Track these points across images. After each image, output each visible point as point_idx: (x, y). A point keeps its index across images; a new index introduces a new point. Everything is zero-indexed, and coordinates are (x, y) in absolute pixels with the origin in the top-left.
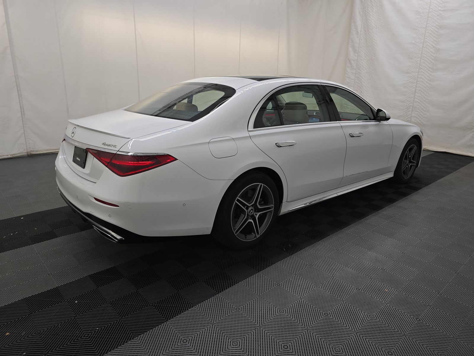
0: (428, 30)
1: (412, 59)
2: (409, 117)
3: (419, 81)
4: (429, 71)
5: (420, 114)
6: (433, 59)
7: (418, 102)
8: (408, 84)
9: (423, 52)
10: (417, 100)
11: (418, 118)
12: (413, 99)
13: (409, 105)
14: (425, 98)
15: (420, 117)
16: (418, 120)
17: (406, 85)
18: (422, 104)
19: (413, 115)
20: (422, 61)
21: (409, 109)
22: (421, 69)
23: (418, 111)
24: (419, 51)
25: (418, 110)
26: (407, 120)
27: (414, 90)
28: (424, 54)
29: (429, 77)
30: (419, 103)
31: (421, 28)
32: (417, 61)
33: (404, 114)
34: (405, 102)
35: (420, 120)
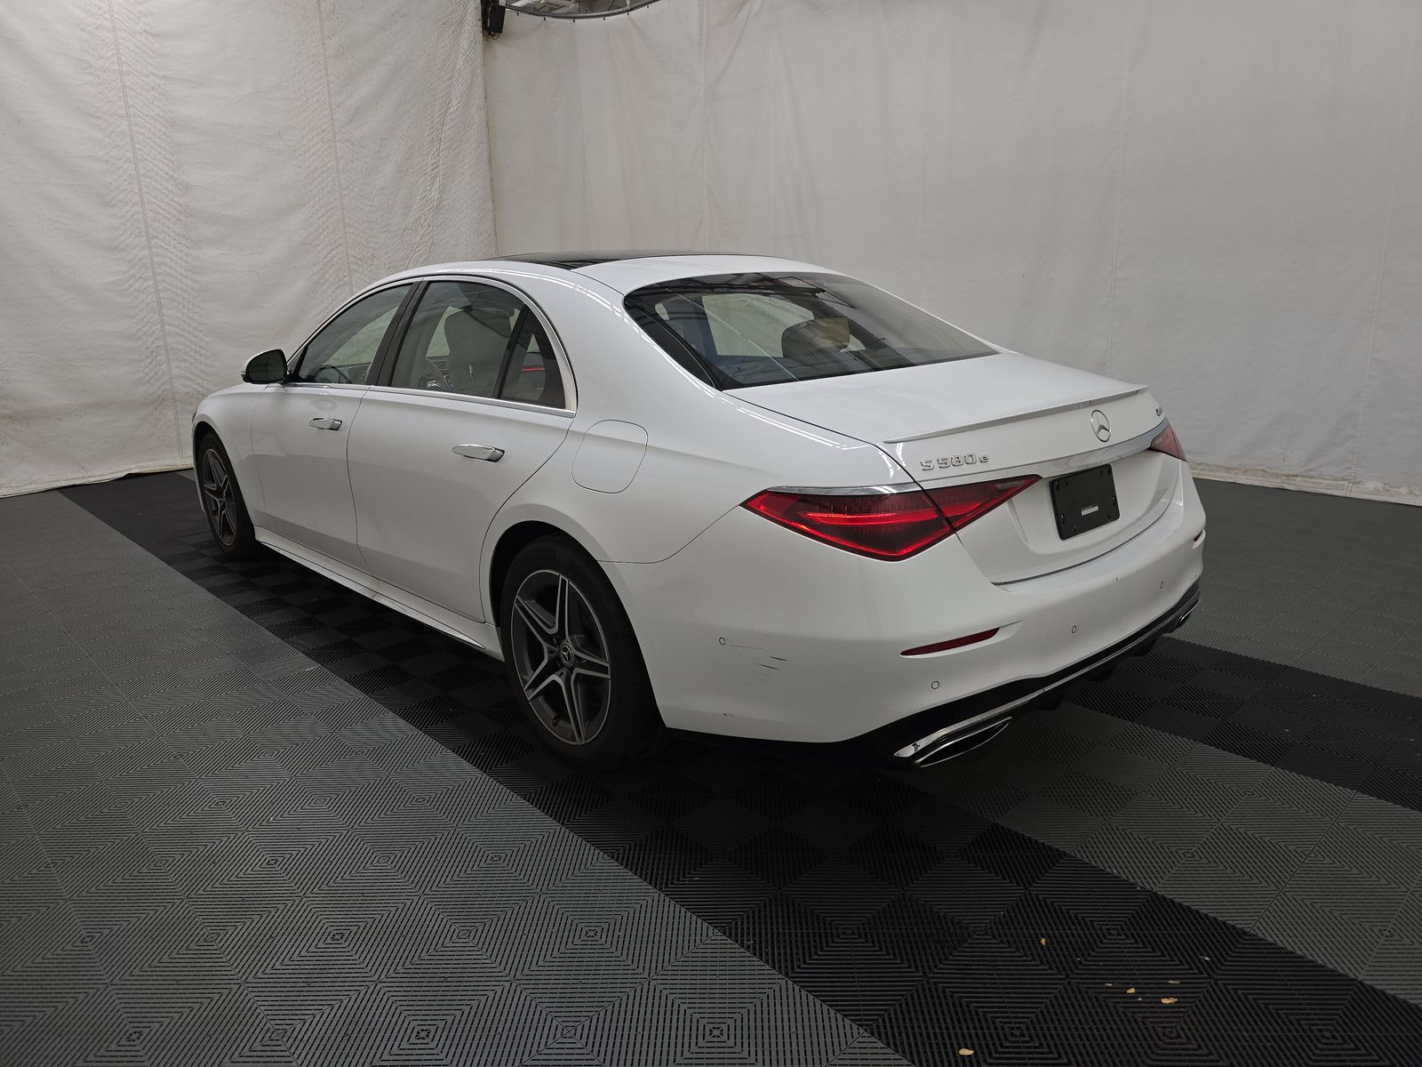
0: (137, 125)
1: (114, 206)
2: (164, 380)
3: (160, 274)
4: (179, 243)
5: (196, 367)
6: (181, 212)
7: (176, 333)
8: (131, 283)
9: (145, 189)
10: (172, 328)
11: (193, 377)
12: (158, 326)
13: (154, 346)
14: (193, 320)
15: (196, 375)
16: (195, 386)
17: (125, 288)
18: (193, 339)
19: (175, 372)
20: (150, 214)
21: (158, 358)
22: (156, 237)
23: (185, 361)
24: (130, 183)
25: (187, 358)
26: (162, 389)
27: (154, 299)
28: (149, 193)
29: (186, 262)
30: (181, 335)
31: (112, 115)
32: (134, 215)
33: (147, 374)
34: (139, 338)
35: (198, 384)
